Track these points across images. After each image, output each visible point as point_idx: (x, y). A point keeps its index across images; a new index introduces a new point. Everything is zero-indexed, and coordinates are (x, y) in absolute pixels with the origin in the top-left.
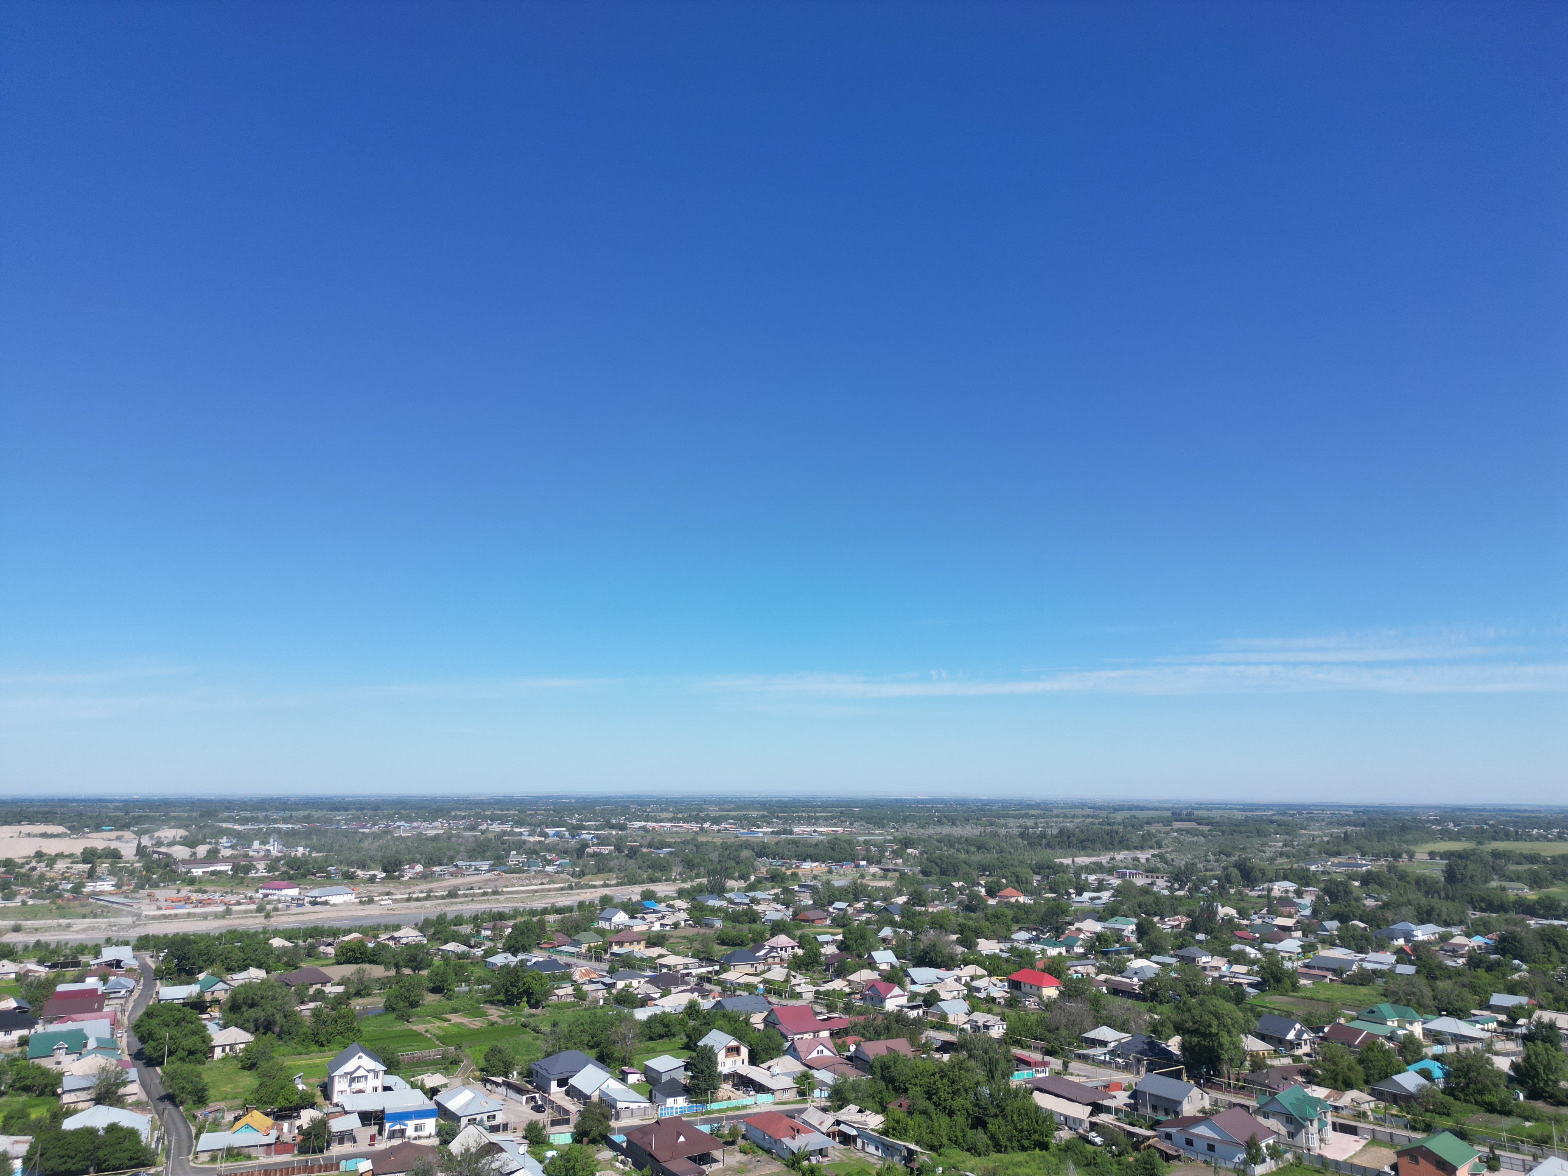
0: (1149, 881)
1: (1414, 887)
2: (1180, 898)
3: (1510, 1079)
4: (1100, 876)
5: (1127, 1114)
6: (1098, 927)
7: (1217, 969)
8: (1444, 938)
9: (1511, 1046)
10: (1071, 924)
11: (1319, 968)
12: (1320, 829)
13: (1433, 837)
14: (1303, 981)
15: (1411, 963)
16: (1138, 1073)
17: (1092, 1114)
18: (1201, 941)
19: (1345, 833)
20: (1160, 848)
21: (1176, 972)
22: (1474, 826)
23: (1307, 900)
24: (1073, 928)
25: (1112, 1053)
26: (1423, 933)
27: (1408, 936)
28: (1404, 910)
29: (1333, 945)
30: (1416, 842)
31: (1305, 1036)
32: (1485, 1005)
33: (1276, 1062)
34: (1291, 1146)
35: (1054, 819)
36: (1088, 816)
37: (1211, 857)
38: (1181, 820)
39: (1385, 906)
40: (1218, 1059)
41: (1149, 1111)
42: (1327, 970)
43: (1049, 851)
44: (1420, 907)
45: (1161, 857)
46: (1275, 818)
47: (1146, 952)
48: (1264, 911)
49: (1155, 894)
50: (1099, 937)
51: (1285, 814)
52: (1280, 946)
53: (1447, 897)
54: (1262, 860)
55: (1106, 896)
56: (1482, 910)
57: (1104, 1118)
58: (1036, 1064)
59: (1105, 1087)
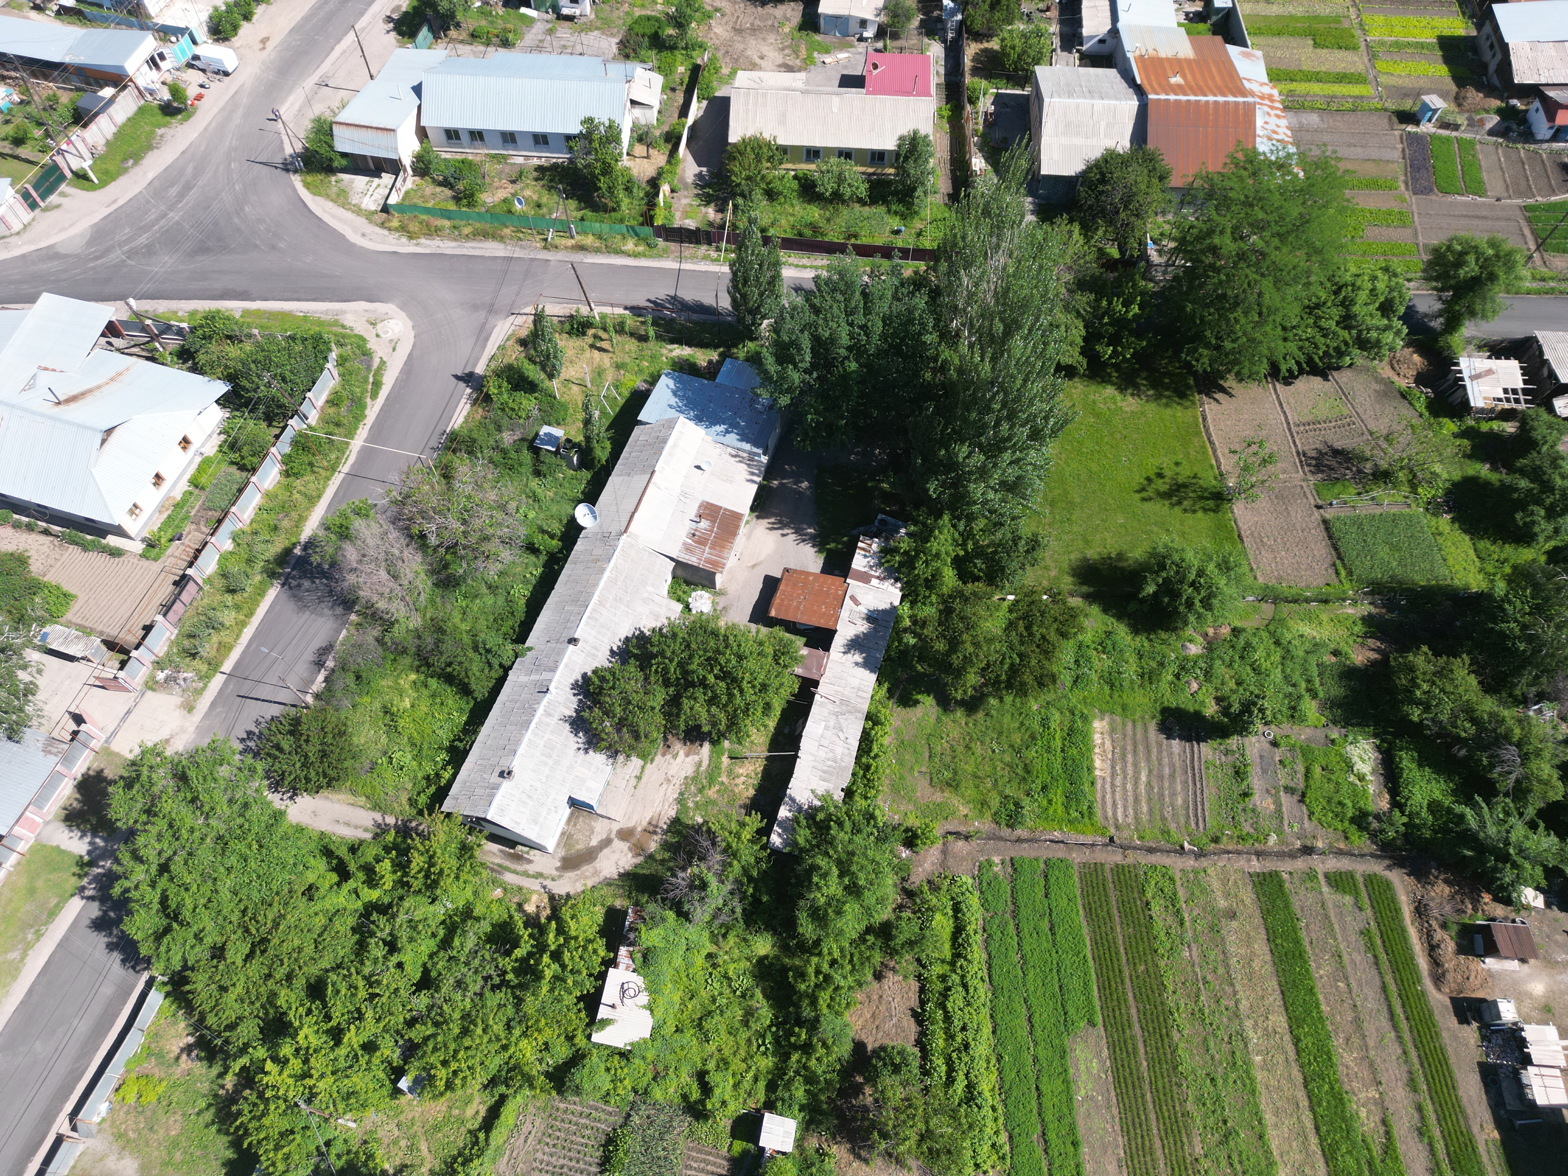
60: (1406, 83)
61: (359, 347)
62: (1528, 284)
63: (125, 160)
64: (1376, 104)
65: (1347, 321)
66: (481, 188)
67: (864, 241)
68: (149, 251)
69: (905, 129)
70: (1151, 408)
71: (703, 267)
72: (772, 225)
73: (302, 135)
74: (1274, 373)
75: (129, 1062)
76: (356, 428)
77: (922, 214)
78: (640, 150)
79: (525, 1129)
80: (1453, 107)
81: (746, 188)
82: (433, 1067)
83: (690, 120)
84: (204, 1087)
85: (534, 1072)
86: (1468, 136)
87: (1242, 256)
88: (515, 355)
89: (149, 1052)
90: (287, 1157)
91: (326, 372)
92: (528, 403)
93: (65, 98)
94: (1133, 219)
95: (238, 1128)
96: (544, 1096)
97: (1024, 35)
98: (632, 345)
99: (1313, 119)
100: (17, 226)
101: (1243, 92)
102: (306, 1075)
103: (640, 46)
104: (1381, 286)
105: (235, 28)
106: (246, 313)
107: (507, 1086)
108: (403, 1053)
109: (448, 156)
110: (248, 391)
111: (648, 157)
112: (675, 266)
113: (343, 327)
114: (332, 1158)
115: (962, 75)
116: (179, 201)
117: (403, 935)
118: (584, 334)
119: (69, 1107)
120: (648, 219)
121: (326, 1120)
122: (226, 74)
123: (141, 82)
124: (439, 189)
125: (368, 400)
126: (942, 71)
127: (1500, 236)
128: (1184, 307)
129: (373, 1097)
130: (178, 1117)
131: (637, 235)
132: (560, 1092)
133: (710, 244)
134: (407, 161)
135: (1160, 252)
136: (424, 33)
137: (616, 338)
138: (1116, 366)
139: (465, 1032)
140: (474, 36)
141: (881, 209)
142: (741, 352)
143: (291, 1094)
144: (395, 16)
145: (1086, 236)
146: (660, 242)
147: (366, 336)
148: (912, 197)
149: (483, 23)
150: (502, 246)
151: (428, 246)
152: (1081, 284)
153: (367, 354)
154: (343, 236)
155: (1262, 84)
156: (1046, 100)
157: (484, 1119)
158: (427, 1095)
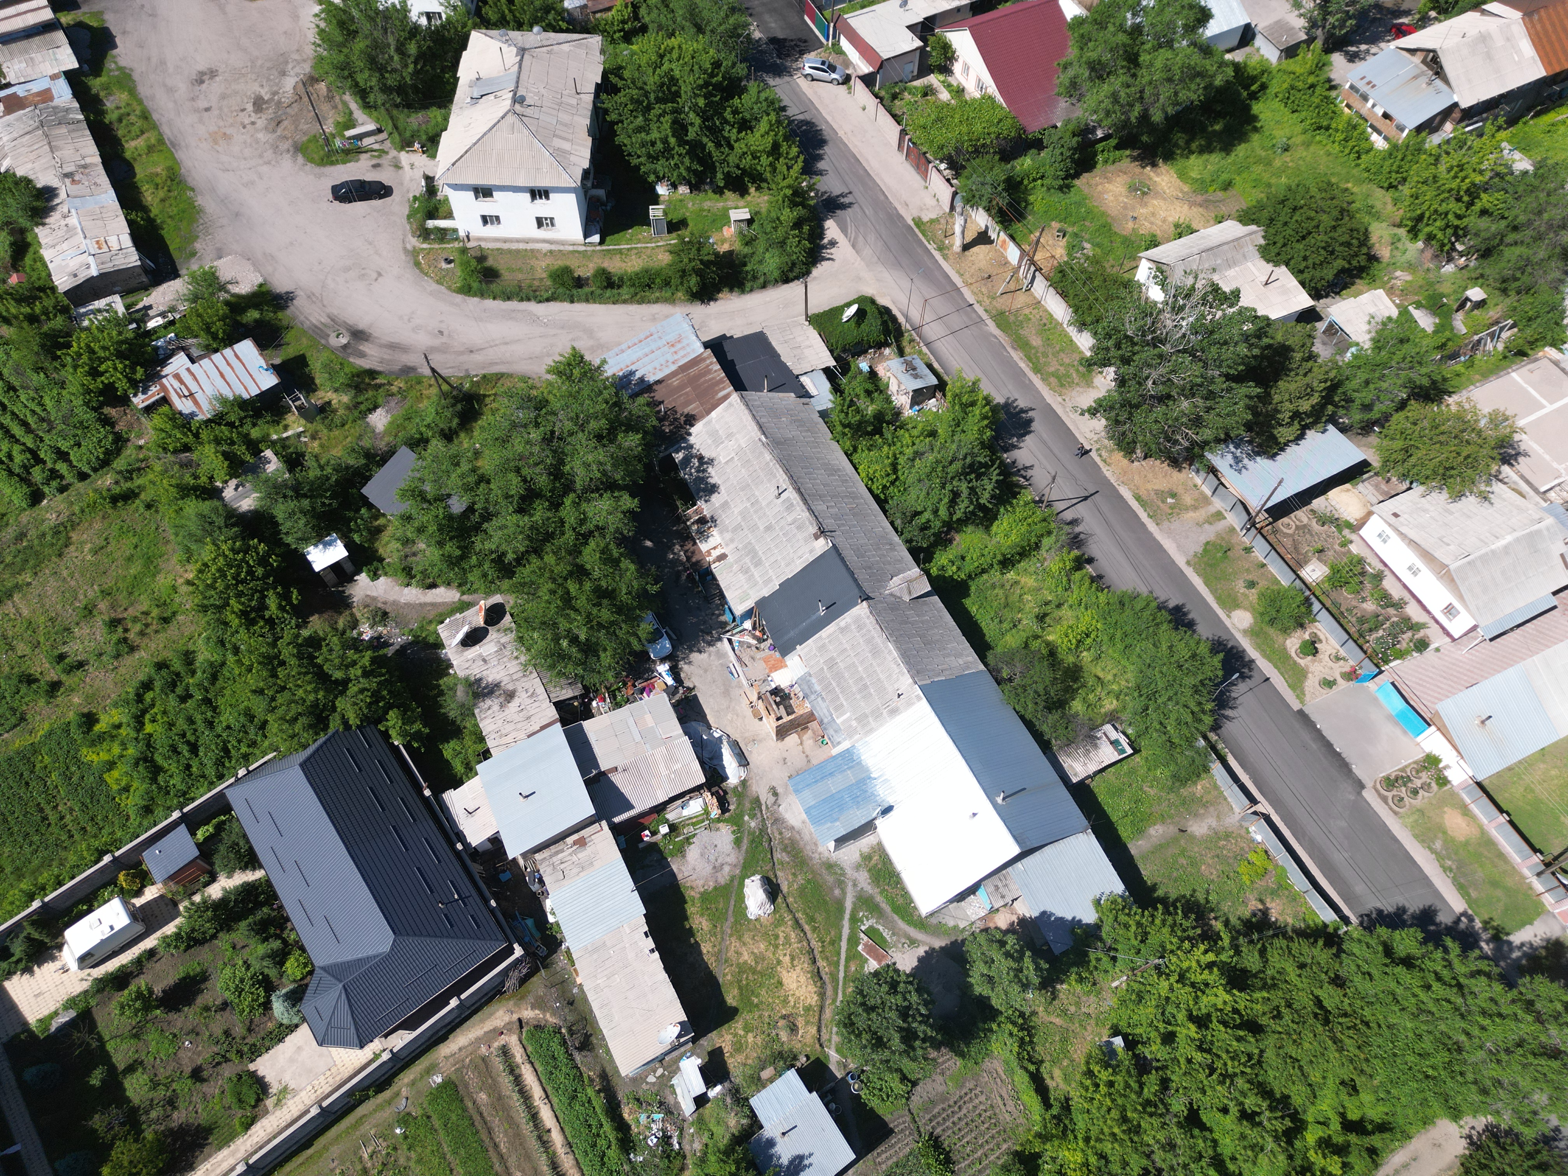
75: (1284, 870)
79: (1010, 1103)
82: (1115, 1073)
84: (1225, 907)
85: (1048, 1146)
89: (1282, 887)
90: (1127, 926)
95: (1176, 908)
96: (1023, 1138)
102: (1182, 978)
107: (1054, 1117)
108: (1145, 1058)
114: (1100, 955)
117: (1253, 1134)
119: (1276, 818)
121: (1133, 969)
129: (1125, 1013)
130: (1214, 877)
132: (1016, 1154)
139: (1124, 1119)
143: (1174, 959)
157: (1043, 1080)
158: (1096, 1052)
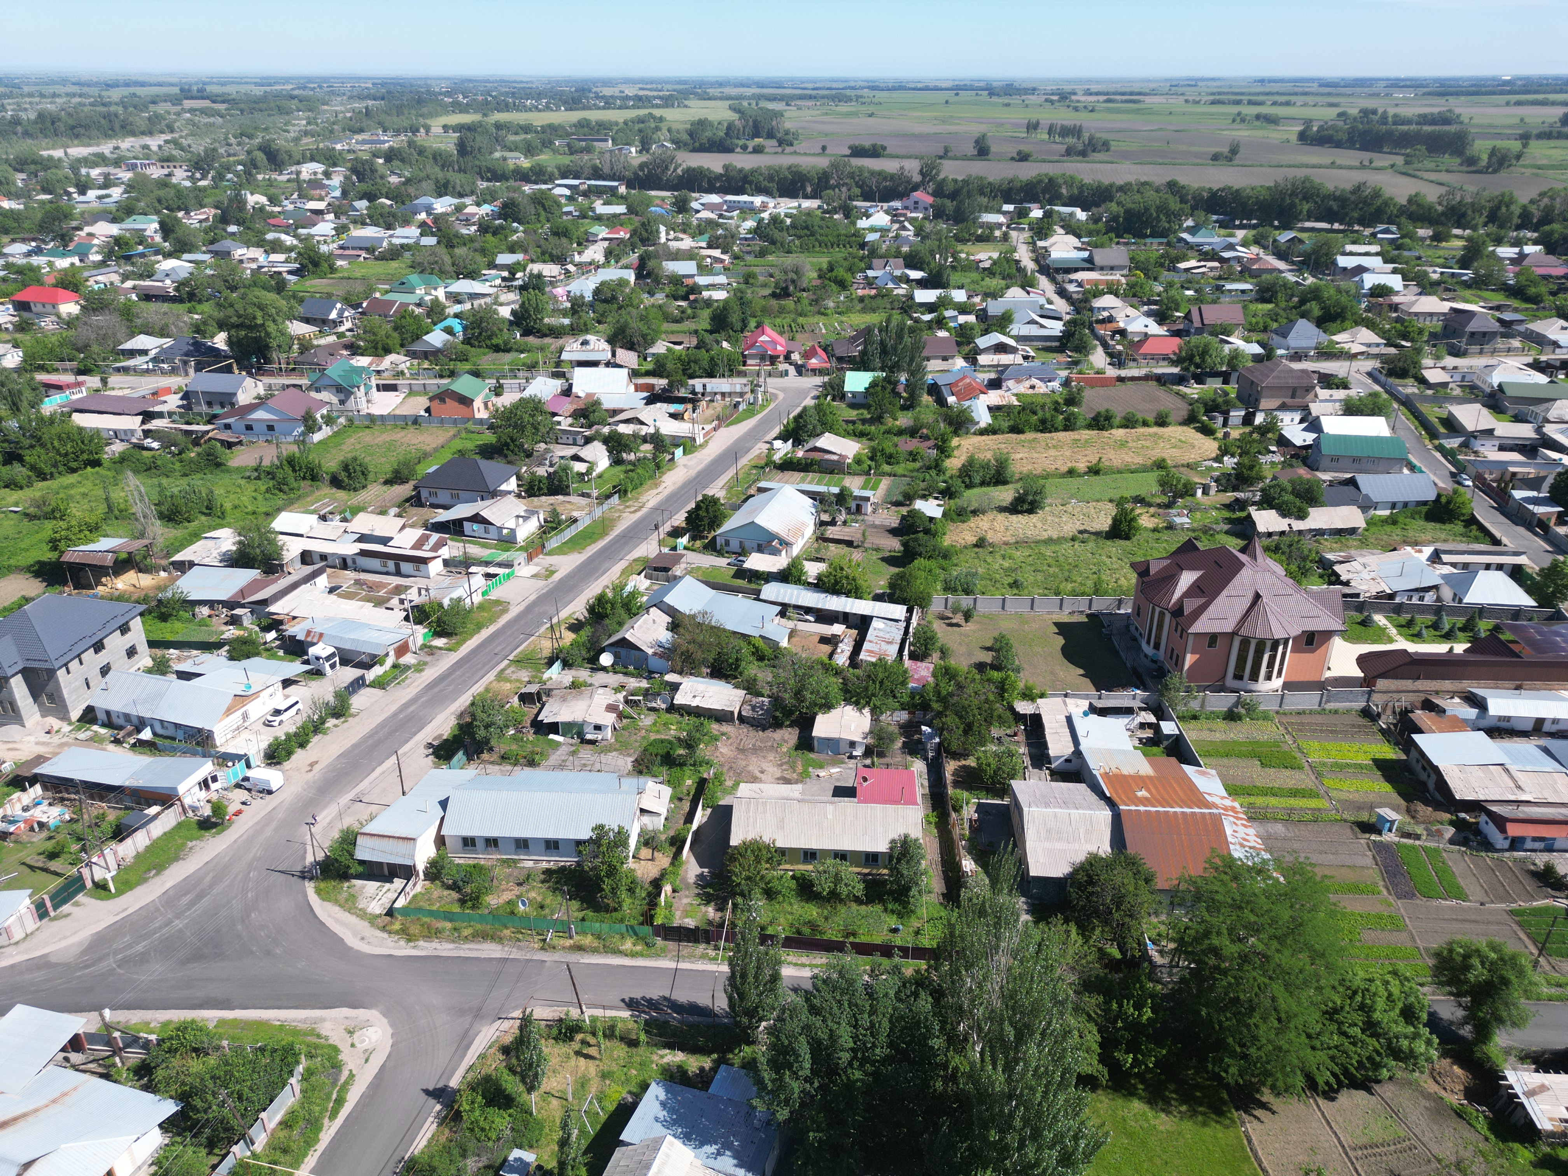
0: (166, 171)
1: (432, 161)
2: (204, 189)
3: (511, 323)
4: (106, 170)
5: (181, 415)
6: (114, 230)
7: (254, 260)
8: (459, 209)
9: (512, 296)
10: (79, 228)
11: (354, 248)
12: (342, 104)
13: (446, 109)
14: (339, 263)
15: (433, 234)
16: (187, 374)
17: (143, 423)
18: (233, 234)
19: (367, 108)
20: (172, 132)
21: (211, 267)
22: (480, 98)
23: (336, 181)
24: (82, 234)
25: (155, 360)
26: (442, 205)
27: (429, 210)
28: (424, 184)
29: (364, 224)
30: (431, 115)
31: (346, 314)
32: (492, 265)
33: (322, 342)
34: (342, 412)
35: (28, 100)
36: (74, 95)
37: (232, 140)
38: (192, 98)
39: (408, 181)
40: (267, 347)
41: (204, 408)
42: (361, 249)
43: (29, 141)
44: (437, 181)
45: (175, 142)
46: (296, 92)
47: (176, 251)
48: (295, 196)
49: (175, 186)
50: (118, 241)
51: (304, 88)
52: (314, 231)
53: (460, 170)
54: (287, 140)
55: (116, 193)
56: (488, 180)
57: (156, 424)
58: (69, 386)
59: (153, 394)
60: (1356, 797)
61: (330, 1059)
62: (1546, 990)
63: (149, 870)
64: (1333, 815)
65: (1371, 1027)
66: (488, 890)
67: (863, 939)
68: (143, 958)
69: (896, 833)
70: (1188, 1126)
71: (700, 966)
72: (771, 923)
73: (327, 844)
74: (1312, 1084)
76: (305, 1155)
77: (919, 913)
78: (646, 853)
80: (1408, 819)
81: (745, 888)
83: (695, 826)
86: (1431, 845)
87: (1244, 958)
88: (496, 1064)
91: (288, 1088)
92: (501, 1121)
93: (112, 816)
94: (1127, 919)
97: (996, 754)
98: (620, 1050)
99: (1279, 829)
100: (18, 935)
101: (1208, 805)
103: (653, 764)
104: (1395, 991)
105: (289, 754)
106: (222, 1022)
109: (461, 861)
110: (198, 1111)
111: (652, 860)
112: (672, 965)
113: (319, 1036)
115: (945, 786)
116: (188, 909)
118: (571, 1039)
120: (648, 918)
122: (270, 792)
123: (187, 801)
124: (446, 892)
125: (326, 1121)
126: (926, 783)
127: (1497, 940)
128: (1199, 1011)
131: (636, 934)
133: (708, 943)
134: (421, 867)
135: (1161, 952)
136: (460, 756)
137: (605, 1044)
138: (1140, 1076)
140: (504, 758)
141: (878, 908)
142: (736, 1058)
144: (435, 743)
145: (1083, 935)
146: (659, 941)
147: (341, 1046)
148: (907, 896)
149: (514, 747)
150: (500, 947)
151: (426, 948)
152: (1087, 986)
153: (337, 1066)
154: (341, 940)
155: (1223, 798)
156: (1026, 810)
